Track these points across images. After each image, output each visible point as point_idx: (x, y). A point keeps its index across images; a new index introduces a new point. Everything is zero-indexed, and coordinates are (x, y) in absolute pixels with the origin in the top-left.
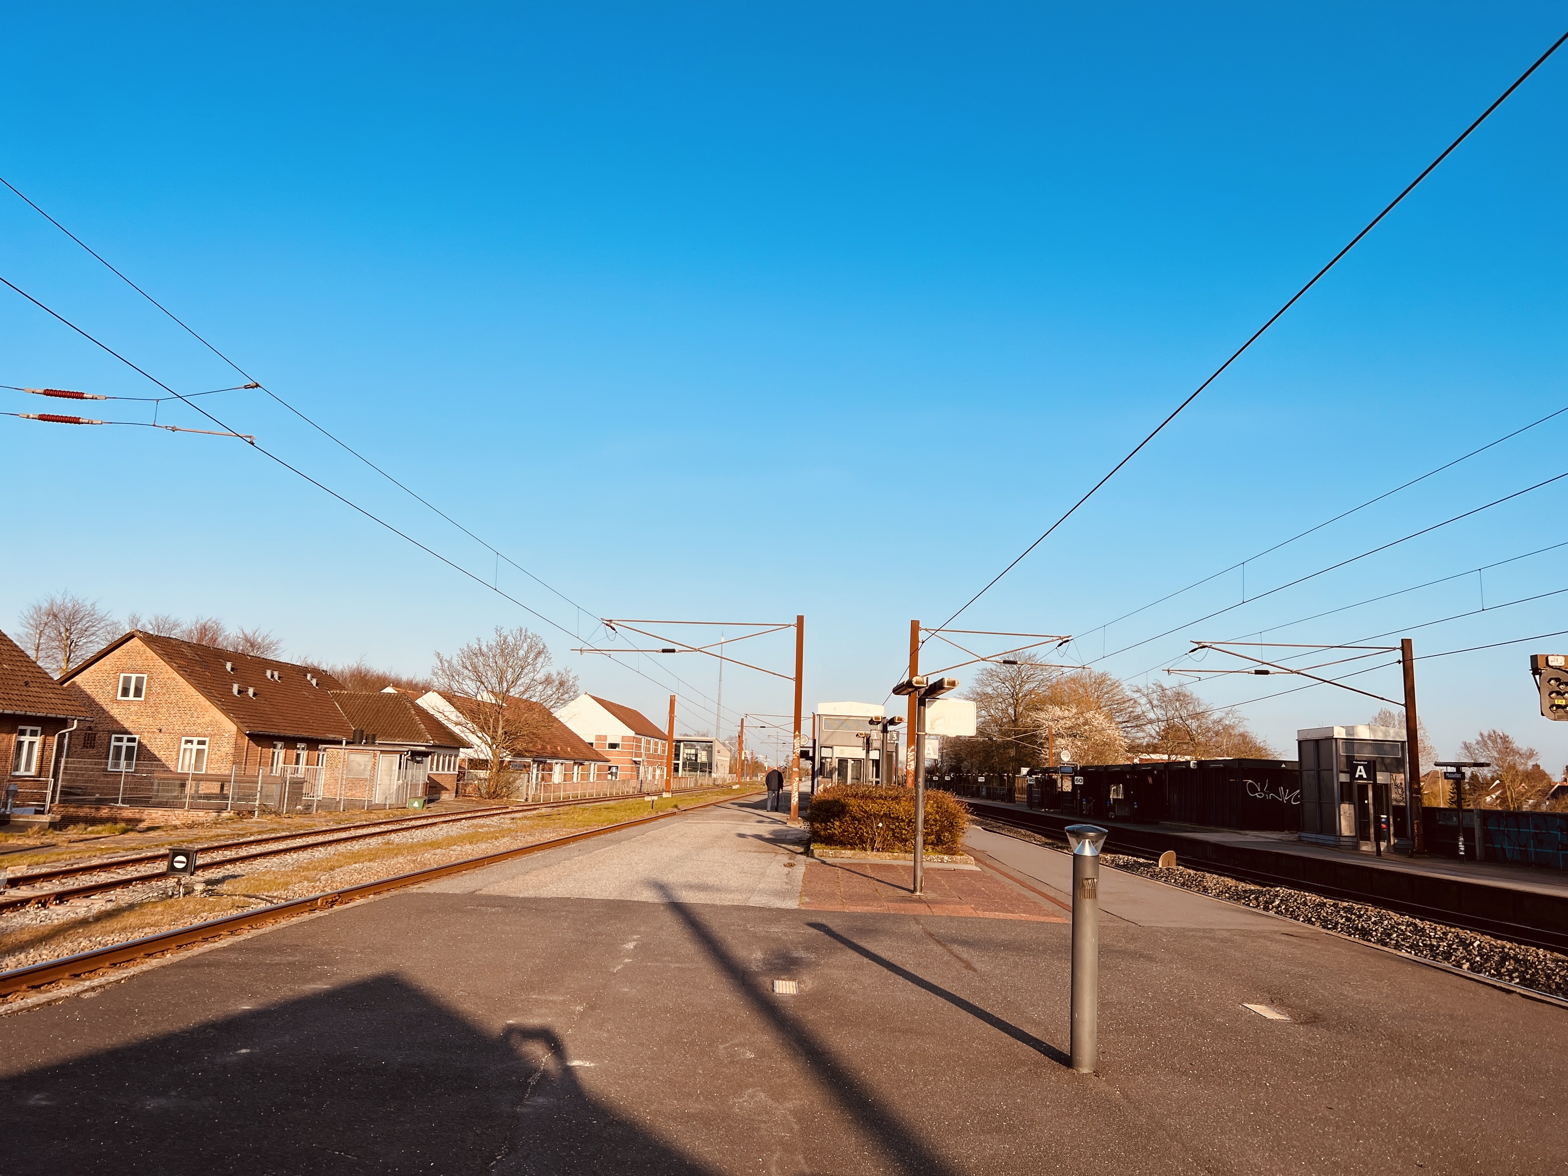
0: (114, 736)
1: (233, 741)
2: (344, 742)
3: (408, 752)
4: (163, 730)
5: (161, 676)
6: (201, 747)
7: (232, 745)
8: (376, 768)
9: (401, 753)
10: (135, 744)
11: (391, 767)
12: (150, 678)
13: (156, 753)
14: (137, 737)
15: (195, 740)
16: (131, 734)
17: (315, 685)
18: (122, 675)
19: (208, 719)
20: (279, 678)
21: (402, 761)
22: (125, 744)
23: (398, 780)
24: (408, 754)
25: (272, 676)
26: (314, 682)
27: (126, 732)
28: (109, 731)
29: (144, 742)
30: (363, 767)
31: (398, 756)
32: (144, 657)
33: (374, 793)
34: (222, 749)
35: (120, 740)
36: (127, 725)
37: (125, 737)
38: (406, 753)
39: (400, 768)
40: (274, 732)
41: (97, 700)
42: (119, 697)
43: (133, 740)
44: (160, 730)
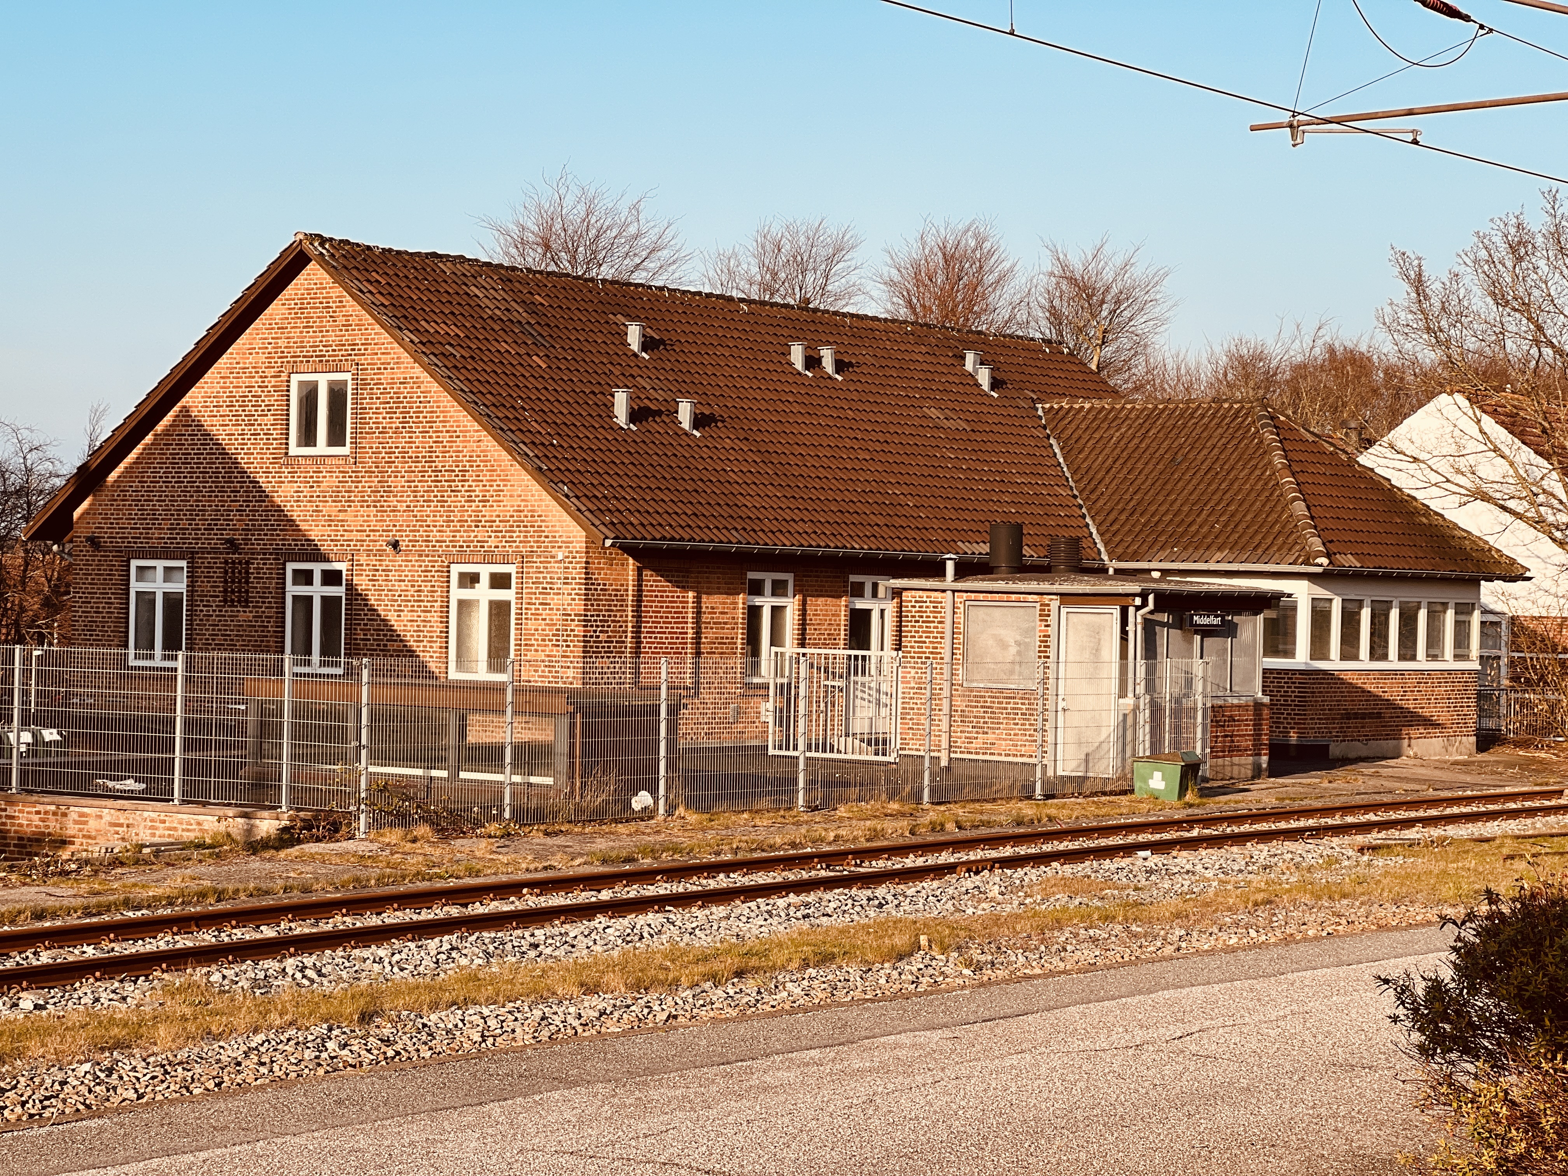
0: (291, 567)
1: (577, 573)
2: (950, 567)
3: (1144, 595)
4: (403, 545)
5: (385, 377)
6: (501, 595)
7: (576, 588)
8: (1052, 654)
9: (1122, 601)
10: (339, 591)
11: (1097, 650)
12: (361, 384)
13: (392, 617)
14: (342, 566)
15: (485, 571)
16: (328, 560)
17: (986, 387)
18: (295, 379)
19: (509, 505)
20: (840, 366)
21: (1130, 628)
22: (317, 591)
23: (1123, 694)
24: (1145, 604)
25: (813, 362)
26: (984, 377)
27: (318, 556)
28: (277, 553)
29: (362, 583)
30: (1013, 650)
31: (1116, 612)
32: (341, 320)
33: (1050, 738)
34: (554, 600)
35: (305, 577)
36: (316, 532)
37: (317, 568)
38: (1138, 601)
39: (1124, 655)
40: (762, 542)
41: (242, 459)
42: (294, 450)
43: (332, 578)
44: (395, 545)
